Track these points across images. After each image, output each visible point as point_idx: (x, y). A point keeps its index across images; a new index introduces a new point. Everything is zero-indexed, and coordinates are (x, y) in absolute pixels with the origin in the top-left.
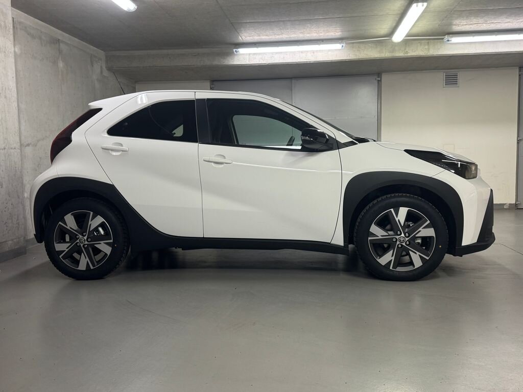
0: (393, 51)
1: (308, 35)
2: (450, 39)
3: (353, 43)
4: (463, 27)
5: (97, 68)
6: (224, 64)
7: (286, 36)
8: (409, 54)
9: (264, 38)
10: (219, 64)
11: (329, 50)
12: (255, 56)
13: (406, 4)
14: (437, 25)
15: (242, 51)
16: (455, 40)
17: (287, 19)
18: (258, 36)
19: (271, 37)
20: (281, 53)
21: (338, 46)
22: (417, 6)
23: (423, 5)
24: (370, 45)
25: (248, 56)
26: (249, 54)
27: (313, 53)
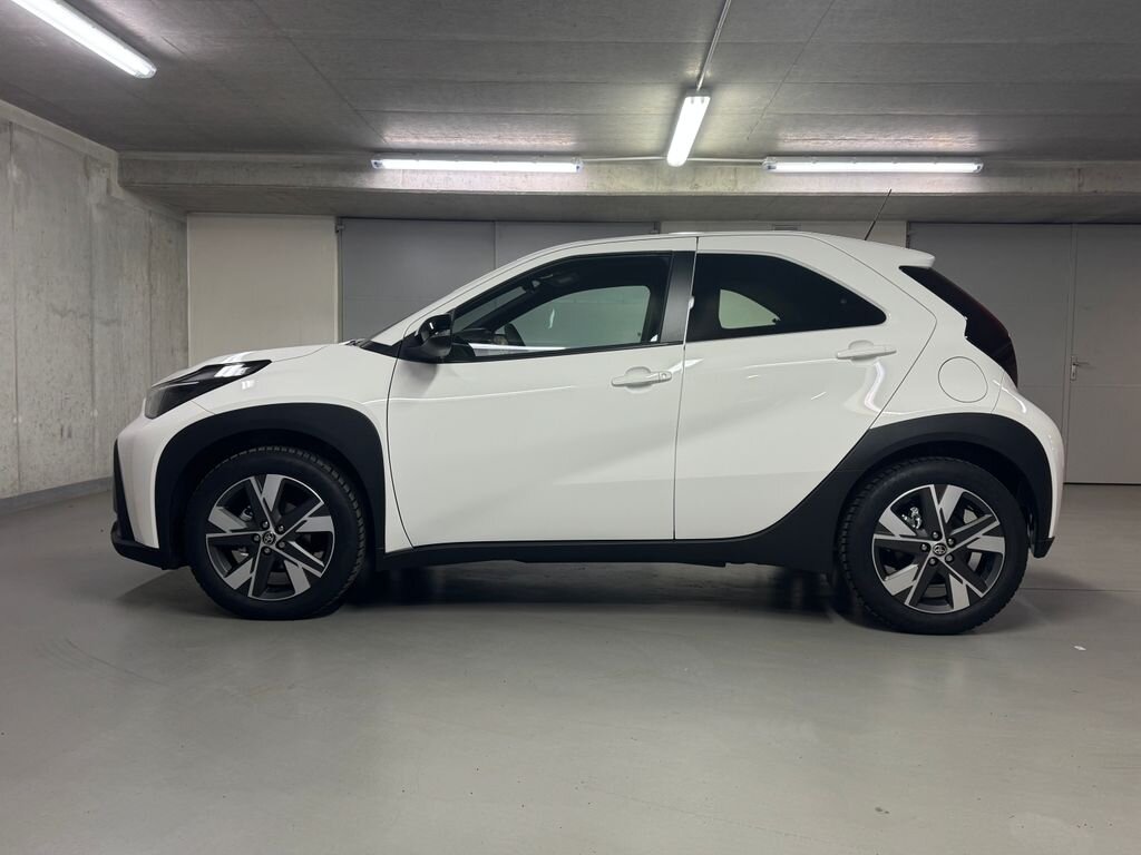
0: (672, 182)
1: (510, 143)
2: (773, 165)
3: (599, 163)
4: (793, 144)
5: (98, 181)
6: (354, 186)
7: (470, 142)
8: (700, 190)
9: (426, 141)
10: (344, 185)
11: (555, 174)
12: (414, 175)
13: (676, 97)
14: (745, 138)
15: (387, 163)
16: (783, 166)
17: (462, 110)
18: (416, 137)
19: (439, 142)
20: (465, 172)
21: (568, 167)
22: (692, 102)
23: (703, 101)
24: (629, 168)
25: (401, 175)
26: (404, 171)
27: (526, 176)
